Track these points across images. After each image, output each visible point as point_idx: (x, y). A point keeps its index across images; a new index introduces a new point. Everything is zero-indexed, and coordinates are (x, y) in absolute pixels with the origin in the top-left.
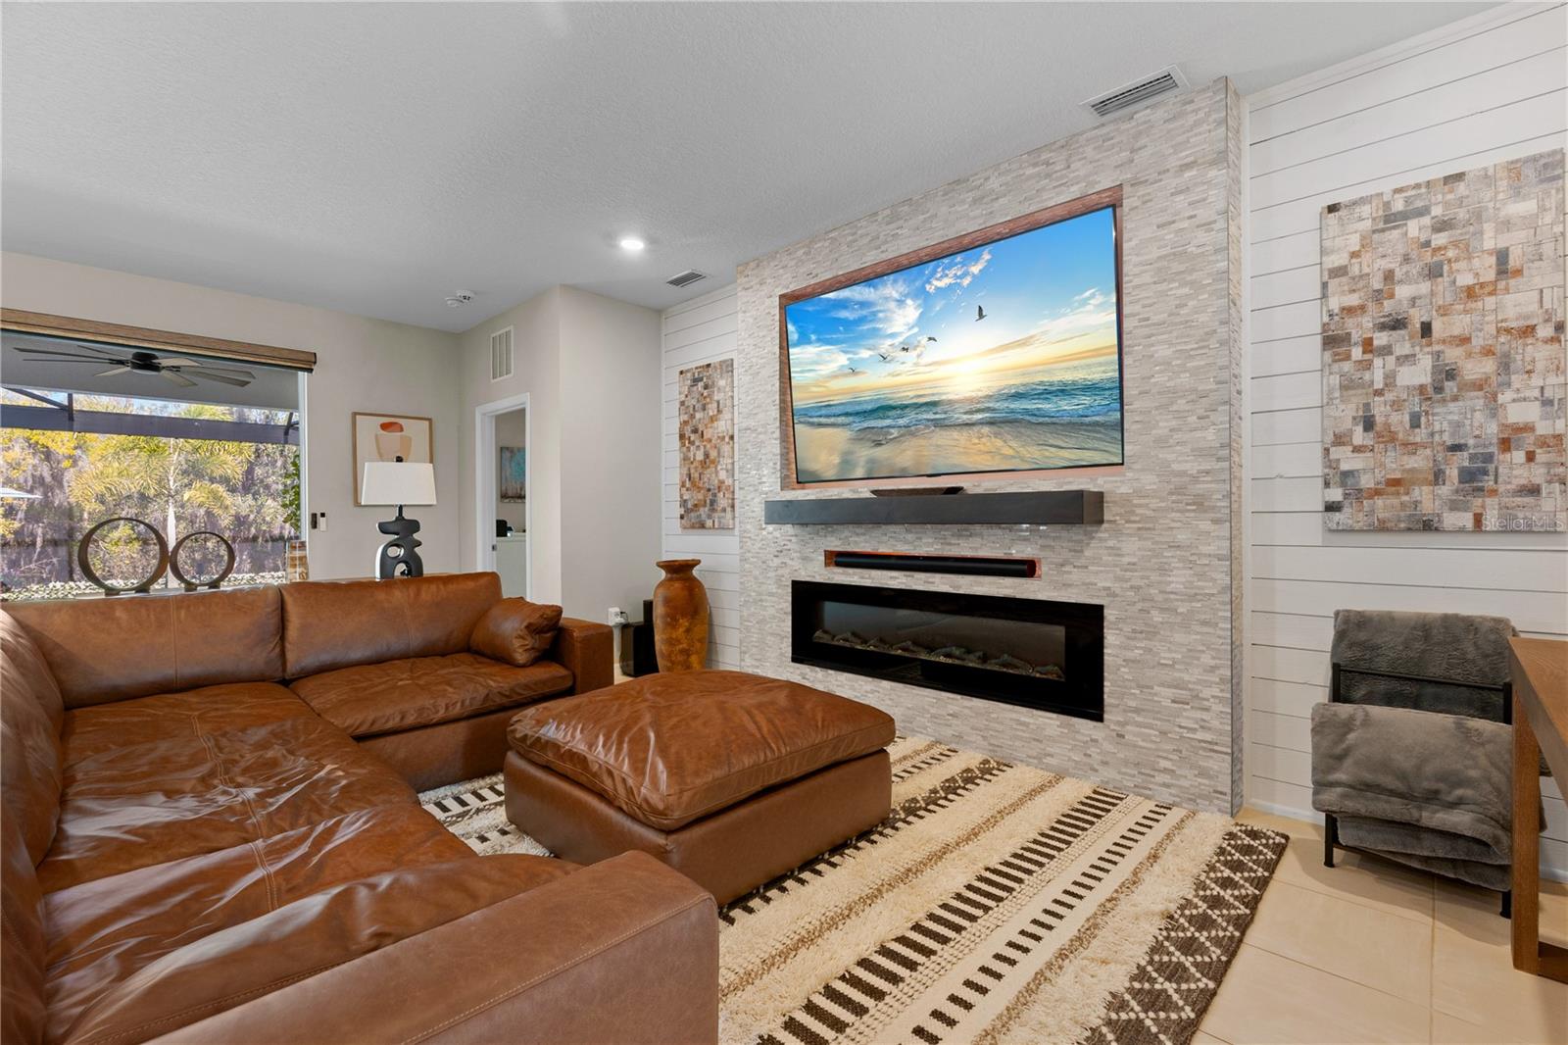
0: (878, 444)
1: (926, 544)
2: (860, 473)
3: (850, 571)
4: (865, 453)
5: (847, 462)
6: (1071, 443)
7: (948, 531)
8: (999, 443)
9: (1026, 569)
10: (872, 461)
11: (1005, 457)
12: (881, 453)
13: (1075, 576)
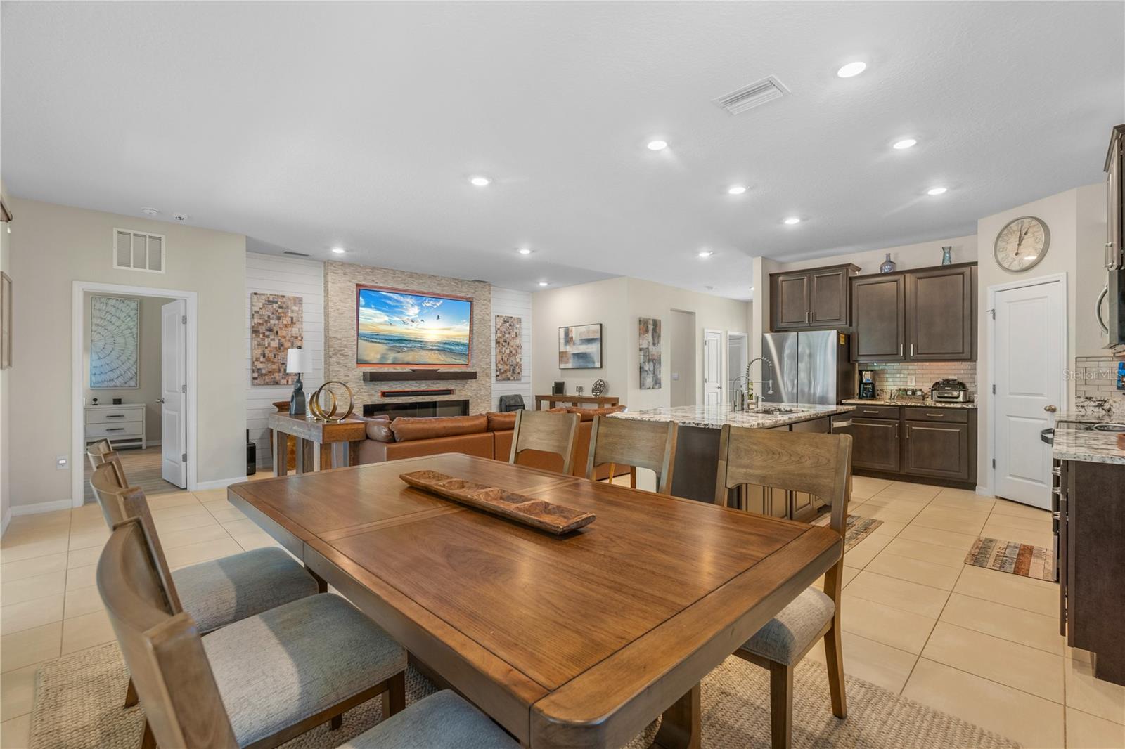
0: (399, 352)
1: (423, 386)
2: (389, 362)
3: (393, 398)
4: (392, 356)
5: (384, 357)
6: (458, 358)
7: (429, 382)
8: (440, 356)
9: (449, 392)
10: (395, 358)
11: (441, 360)
12: (399, 355)
13: (463, 393)
